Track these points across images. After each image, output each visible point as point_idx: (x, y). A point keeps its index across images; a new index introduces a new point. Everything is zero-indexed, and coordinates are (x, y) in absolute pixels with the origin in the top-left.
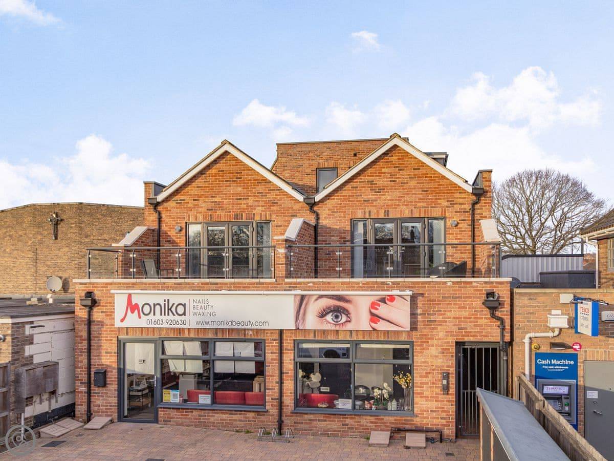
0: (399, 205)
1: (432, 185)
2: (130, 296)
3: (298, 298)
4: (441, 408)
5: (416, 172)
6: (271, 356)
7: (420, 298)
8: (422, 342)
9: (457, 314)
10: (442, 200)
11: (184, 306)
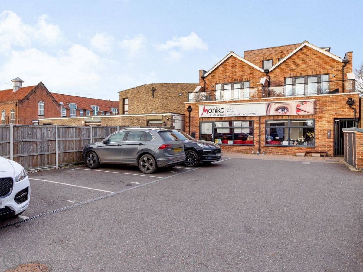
0: (307, 70)
1: (323, 61)
2: (204, 106)
3: (267, 104)
4: (327, 144)
5: (315, 56)
6: (256, 126)
7: (318, 102)
8: (319, 119)
9: (334, 108)
10: (328, 67)
11: (224, 109)
